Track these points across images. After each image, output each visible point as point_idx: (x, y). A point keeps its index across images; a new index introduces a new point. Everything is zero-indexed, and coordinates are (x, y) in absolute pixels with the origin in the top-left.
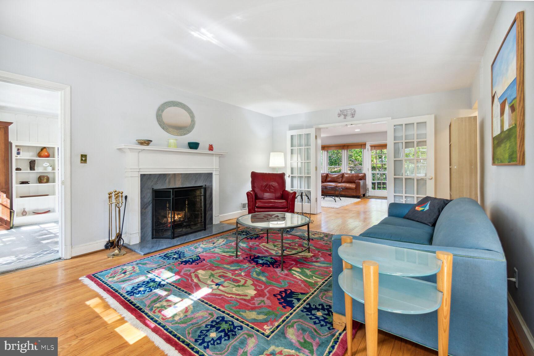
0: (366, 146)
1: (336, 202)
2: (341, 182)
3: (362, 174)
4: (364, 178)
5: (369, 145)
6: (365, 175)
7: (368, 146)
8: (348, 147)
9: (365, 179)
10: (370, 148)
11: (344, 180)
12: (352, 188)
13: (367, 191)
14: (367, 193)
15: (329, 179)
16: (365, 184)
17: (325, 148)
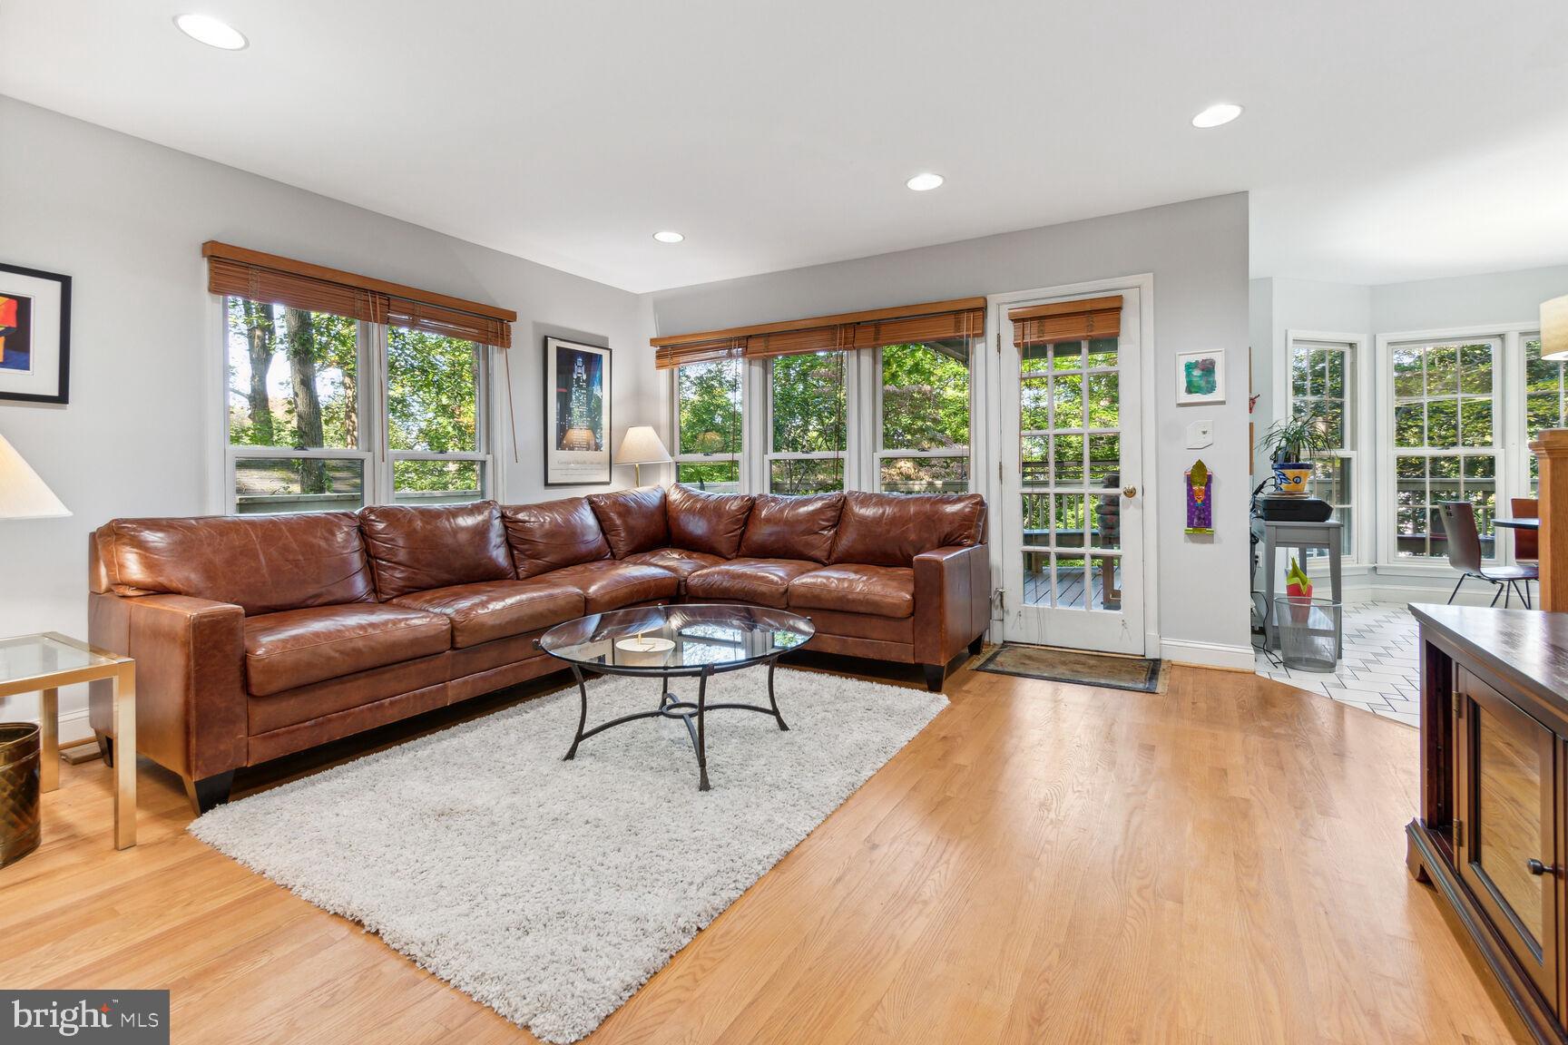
0: (984, 317)
1: (705, 786)
2: (829, 558)
3: (959, 500)
4: (972, 527)
5: (1005, 311)
6: (980, 508)
7: (999, 324)
8: (877, 333)
9: (983, 539)
10: (1009, 332)
11: (846, 541)
12: (885, 612)
13: (996, 613)
14: (996, 627)
15: (761, 533)
16: (980, 573)
17: (751, 341)
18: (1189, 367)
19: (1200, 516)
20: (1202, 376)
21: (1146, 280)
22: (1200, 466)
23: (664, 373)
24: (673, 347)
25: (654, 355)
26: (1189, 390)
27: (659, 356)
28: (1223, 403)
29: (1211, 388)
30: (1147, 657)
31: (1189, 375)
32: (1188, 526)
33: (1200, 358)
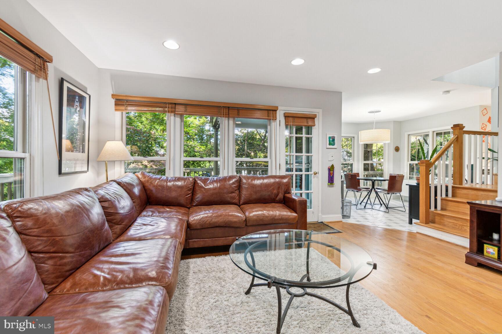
2: (239, 202)
5: (283, 112)
7: (280, 117)
10: (283, 120)
11: (245, 195)
17: (177, 107)
18: (329, 138)
19: (331, 180)
20: (332, 142)
21: (320, 111)
22: (333, 166)
23: (118, 113)
24: (127, 101)
25: (114, 103)
26: (330, 144)
27: (116, 104)
28: (336, 148)
29: (334, 145)
30: (319, 222)
31: (329, 140)
32: (328, 183)
33: (332, 135)
